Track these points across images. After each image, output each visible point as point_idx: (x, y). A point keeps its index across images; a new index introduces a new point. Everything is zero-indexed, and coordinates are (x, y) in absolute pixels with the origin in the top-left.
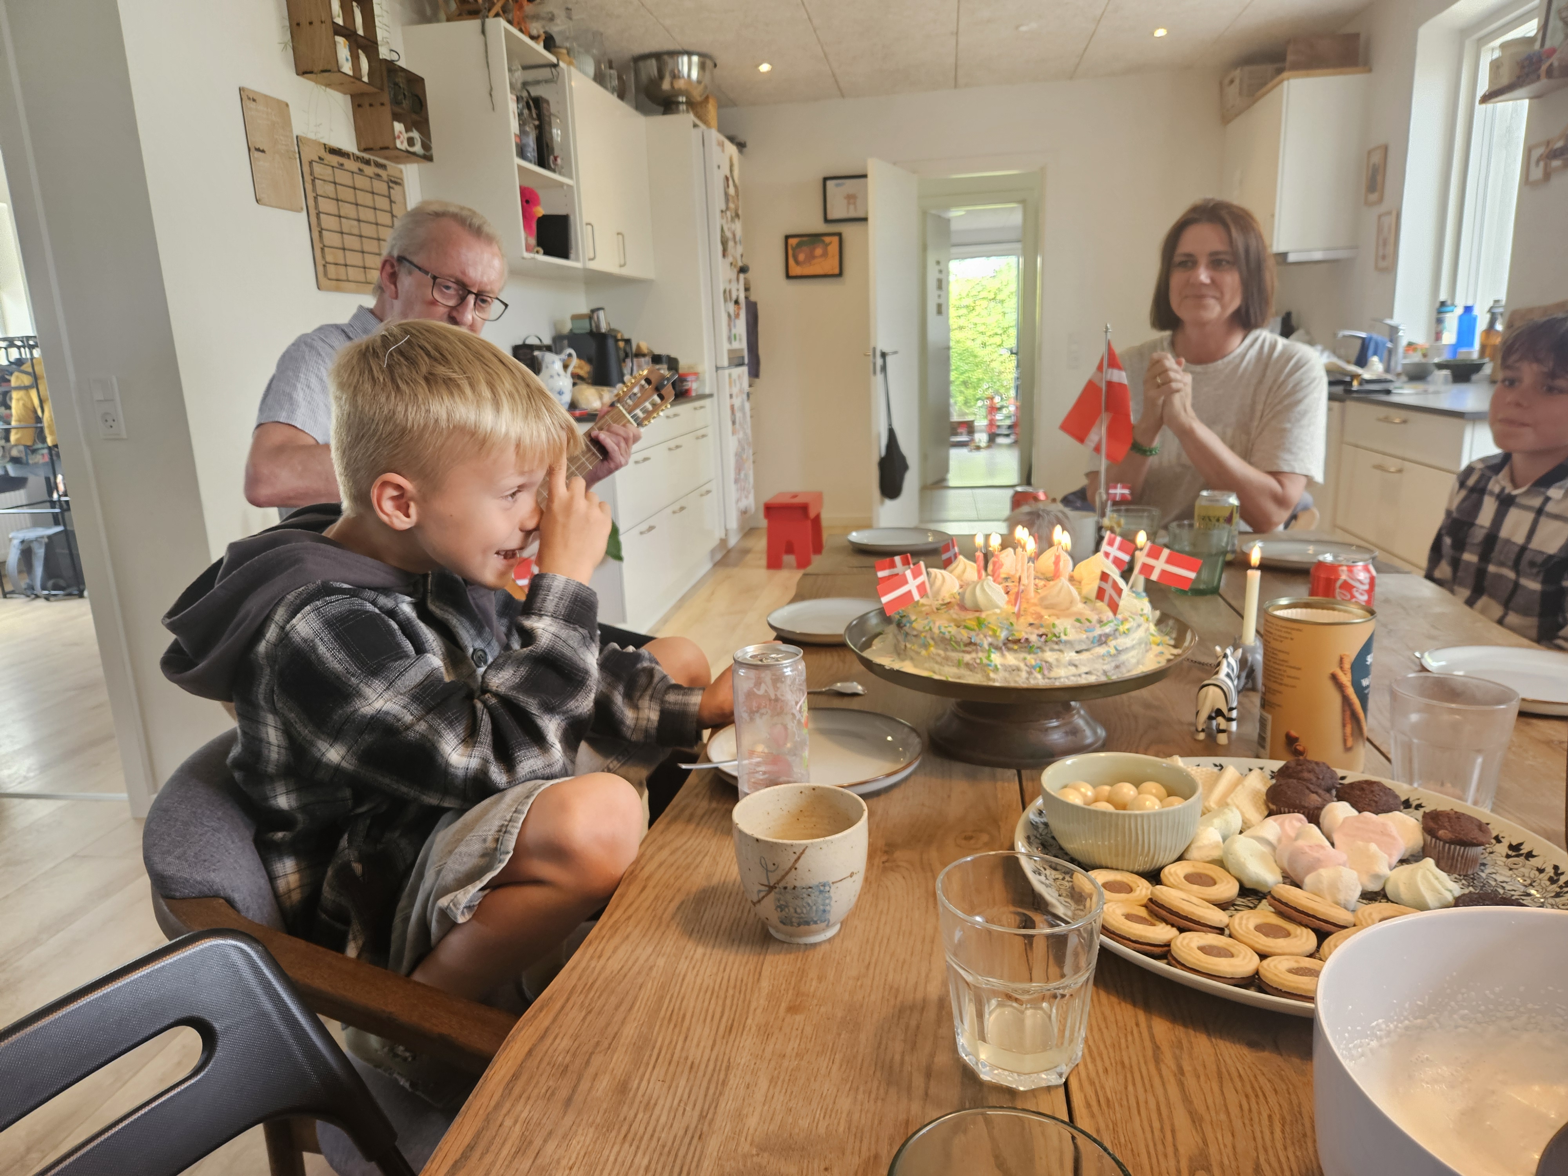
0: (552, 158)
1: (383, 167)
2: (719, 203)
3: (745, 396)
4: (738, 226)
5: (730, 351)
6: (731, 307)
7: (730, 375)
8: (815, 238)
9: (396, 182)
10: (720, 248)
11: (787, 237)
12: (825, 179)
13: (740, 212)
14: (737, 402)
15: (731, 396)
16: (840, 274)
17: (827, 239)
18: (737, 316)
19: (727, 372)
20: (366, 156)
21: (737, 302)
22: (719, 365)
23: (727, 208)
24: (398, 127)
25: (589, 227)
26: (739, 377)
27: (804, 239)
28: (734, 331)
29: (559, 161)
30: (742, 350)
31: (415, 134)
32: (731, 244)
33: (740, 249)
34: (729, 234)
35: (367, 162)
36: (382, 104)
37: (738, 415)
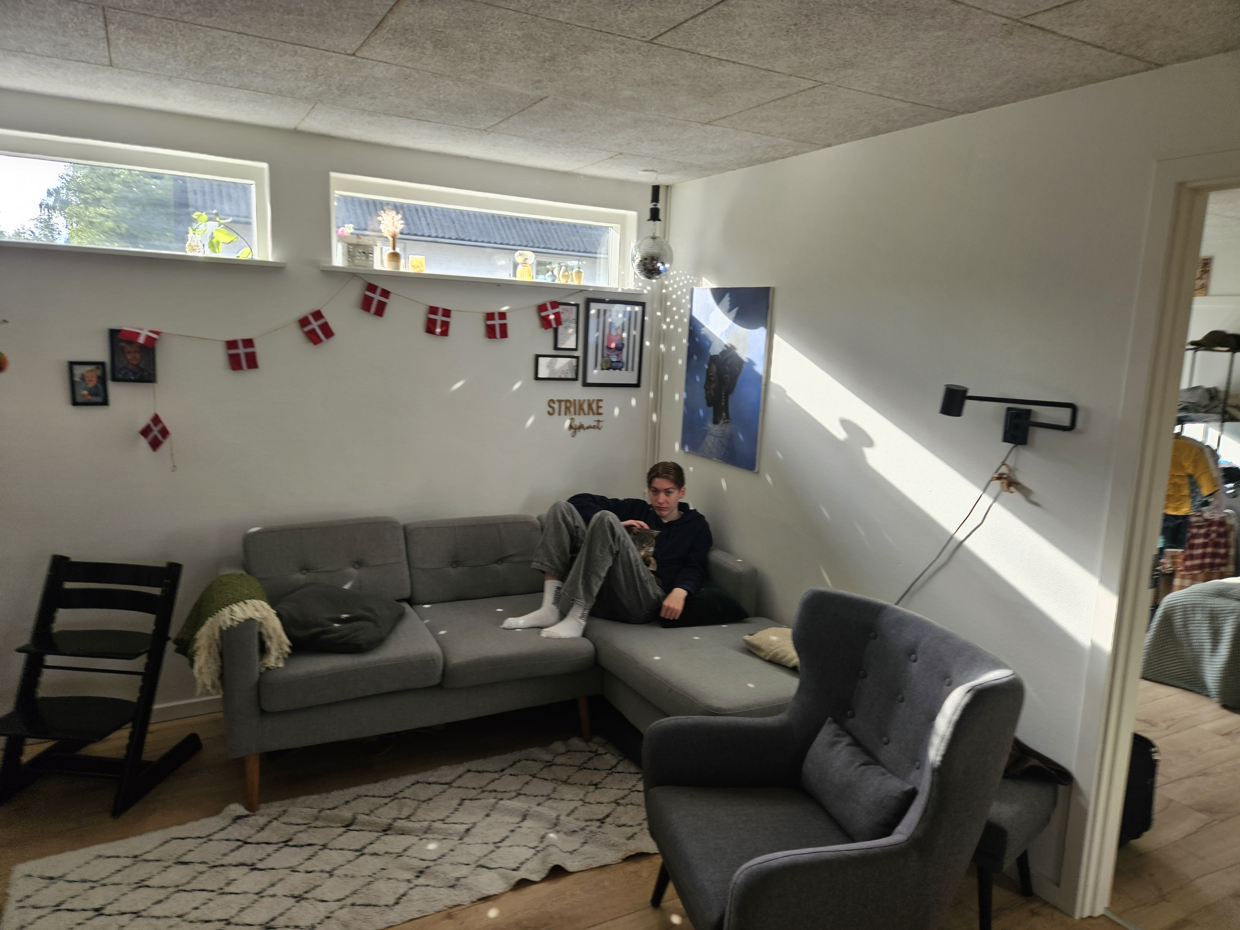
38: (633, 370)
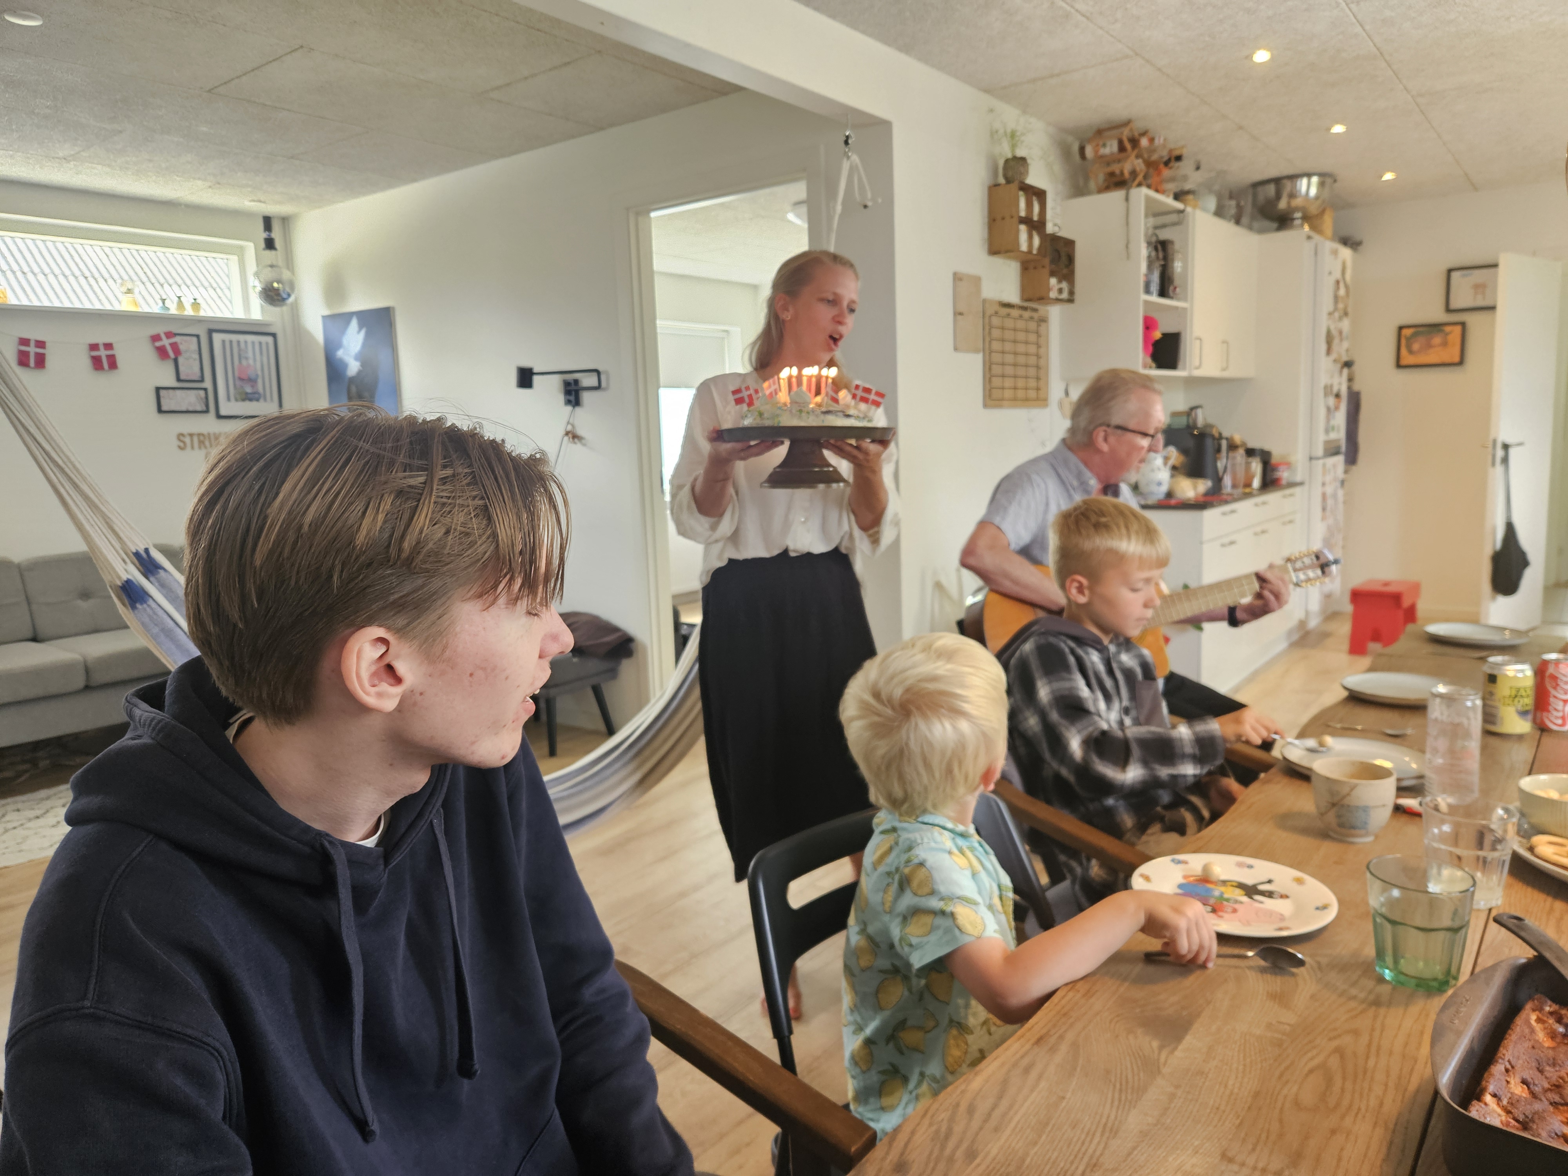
0: (1171, 288)
1: (1035, 310)
2: (1327, 303)
3: (1338, 484)
4: (1346, 324)
5: (1327, 443)
6: (1331, 401)
7: (1324, 465)
8: (1435, 328)
9: (1043, 320)
10: (1323, 347)
11: (1401, 328)
12: (1450, 271)
13: (1349, 310)
14: (1329, 490)
15: (1324, 484)
16: (1461, 362)
17: (1448, 329)
18: (1337, 408)
19: (1321, 462)
20: (1026, 304)
21: (1338, 396)
22: (1314, 454)
23: (1336, 309)
24: (1053, 281)
25: (1198, 342)
26: (1334, 466)
27: (1421, 329)
28: (1333, 422)
29: (1178, 290)
30: (1338, 440)
31: (1064, 285)
32: (1336, 341)
33: (1345, 345)
34: (1334, 332)
35: (1025, 309)
36: (1043, 267)
37: (1330, 502)
38: (272, 399)
